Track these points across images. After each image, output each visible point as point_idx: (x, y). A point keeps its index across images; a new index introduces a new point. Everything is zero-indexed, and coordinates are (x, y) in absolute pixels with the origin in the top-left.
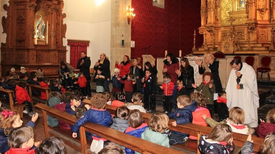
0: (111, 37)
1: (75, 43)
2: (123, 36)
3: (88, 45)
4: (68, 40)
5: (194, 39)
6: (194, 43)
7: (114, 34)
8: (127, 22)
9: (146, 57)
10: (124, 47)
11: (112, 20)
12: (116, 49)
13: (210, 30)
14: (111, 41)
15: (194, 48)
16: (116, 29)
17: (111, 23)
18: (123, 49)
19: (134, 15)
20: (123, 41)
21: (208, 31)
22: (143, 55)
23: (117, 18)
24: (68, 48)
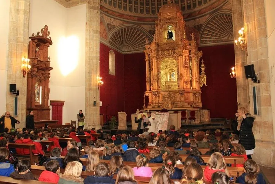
0: (85, 98)
1: (56, 103)
2: (94, 98)
3: (64, 105)
4: (51, 101)
5: (144, 100)
6: (144, 103)
7: (88, 96)
8: (97, 87)
9: (121, 113)
10: (95, 106)
11: (86, 85)
12: (90, 108)
13: (155, 94)
14: (85, 101)
15: (144, 106)
16: (89, 92)
17: (85, 88)
18: (94, 107)
19: (102, 83)
20: (95, 102)
21: (154, 95)
22: (118, 112)
23: (90, 85)
24: (51, 107)
